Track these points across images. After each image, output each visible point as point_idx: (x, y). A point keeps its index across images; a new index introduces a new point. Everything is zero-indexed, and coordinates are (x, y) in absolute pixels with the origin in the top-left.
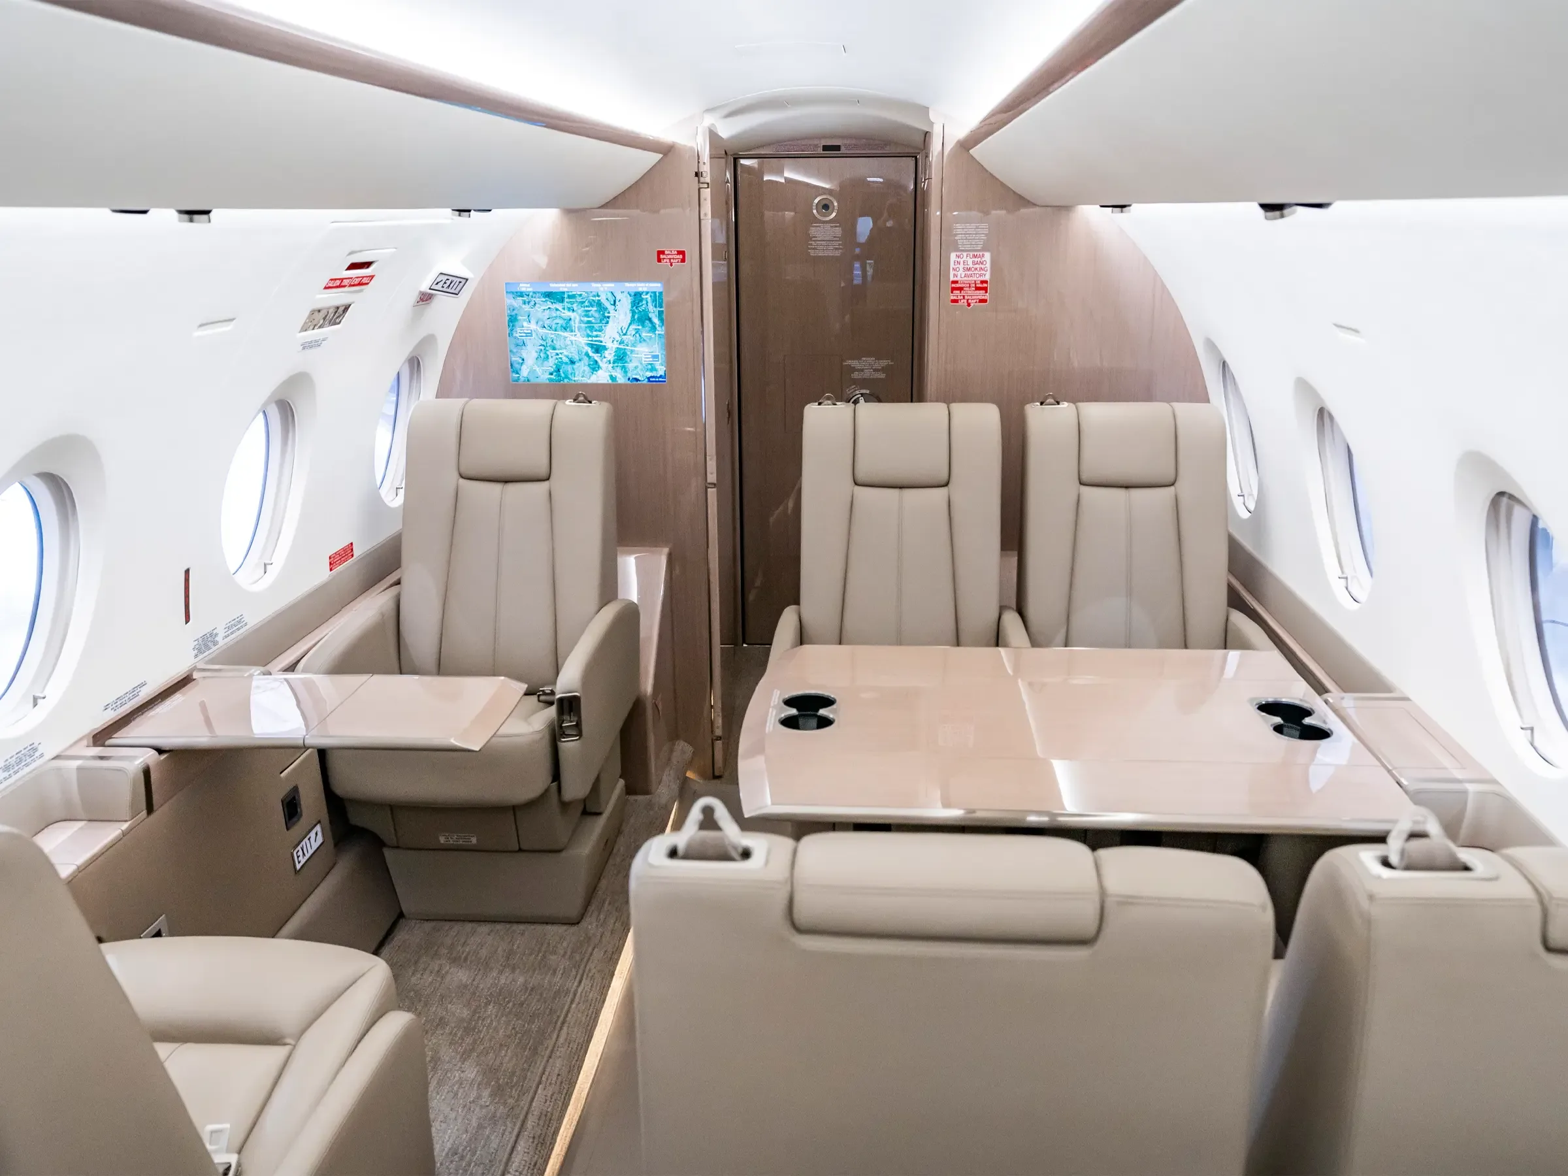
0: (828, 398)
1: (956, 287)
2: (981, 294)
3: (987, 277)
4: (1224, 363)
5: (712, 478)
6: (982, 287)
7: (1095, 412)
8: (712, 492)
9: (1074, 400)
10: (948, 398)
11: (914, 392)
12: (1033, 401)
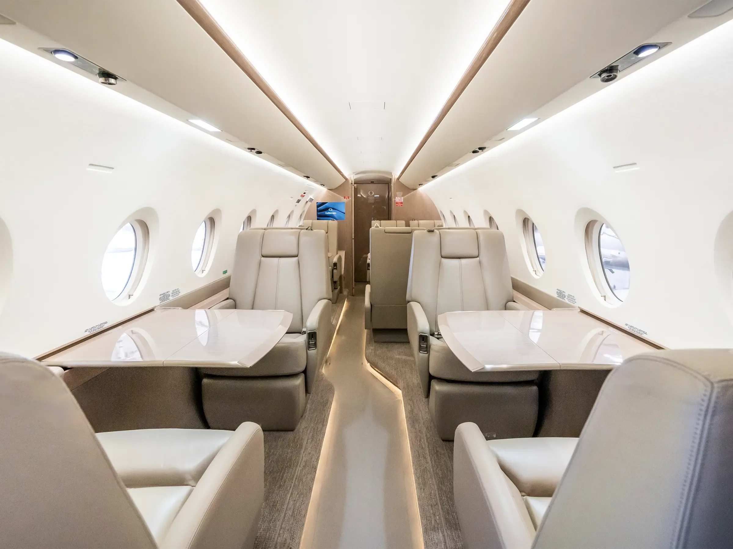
0: (376, 219)
1: (397, 203)
2: (401, 204)
3: (402, 201)
4: (454, 216)
5: (353, 237)
6: (402, 203)
7: (421, 222)
8: (353, 240)
9: (418, 220)
10: (396, 220)
11: (389, 218)
12: (411, 220)
